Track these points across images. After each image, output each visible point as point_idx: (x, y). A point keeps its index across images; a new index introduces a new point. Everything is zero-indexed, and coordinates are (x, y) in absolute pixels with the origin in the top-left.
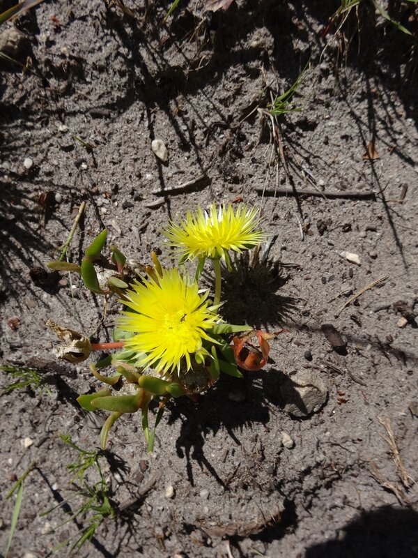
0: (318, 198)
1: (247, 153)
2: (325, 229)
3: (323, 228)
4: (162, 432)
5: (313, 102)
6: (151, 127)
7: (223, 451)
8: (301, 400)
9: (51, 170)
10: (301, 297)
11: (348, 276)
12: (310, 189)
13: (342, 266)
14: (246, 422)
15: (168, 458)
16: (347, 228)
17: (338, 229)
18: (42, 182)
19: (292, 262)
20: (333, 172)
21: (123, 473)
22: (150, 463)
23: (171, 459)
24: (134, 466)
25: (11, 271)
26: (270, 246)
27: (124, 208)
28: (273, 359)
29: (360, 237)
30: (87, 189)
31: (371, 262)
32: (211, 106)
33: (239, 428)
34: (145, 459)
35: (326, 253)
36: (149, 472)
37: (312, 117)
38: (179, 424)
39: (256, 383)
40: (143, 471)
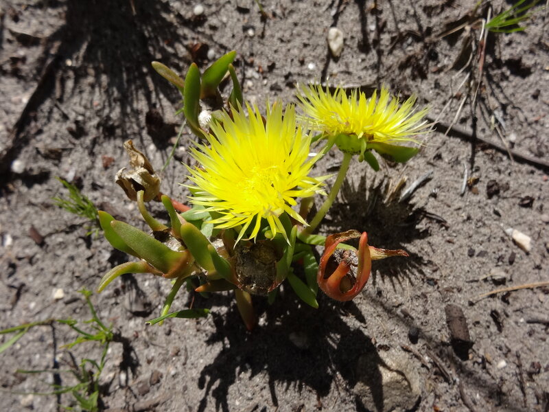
0: (500, 155)
1: (433, 75)
2: (497, 192)
3: (494, 191)
4: (195, 349)
5: (537, 45)
6: (336, 17)
7: (251, 403)
8: (381, 386)
9: (217, 26)
10: (433, 259)
11: (506, 260)
12: (495, 140)
13: (503, 246)
14: (298, 382)
15: (187, 382)
16: (527, 203)
17: (514, 200)
18: (203, 33)
19: (439, 214)
20: (532, 132)
21: (130, 375)
22: (164, 378)
23: (189, 384)
24: (145, 373)
25: (132, 110)
26: (418, 187)
27: (272, 88)
28: (366, 316)
29: (541, 220)
30: (243, 57)
31: (544, 256)
32: (412, 12)
33: (285, 384)
34: (162, 370)
35: (486, 222)
36: (158, 388)
37: (528, 61)
38: (217, 348)
39: (331, 338)
40: (152, 384)
